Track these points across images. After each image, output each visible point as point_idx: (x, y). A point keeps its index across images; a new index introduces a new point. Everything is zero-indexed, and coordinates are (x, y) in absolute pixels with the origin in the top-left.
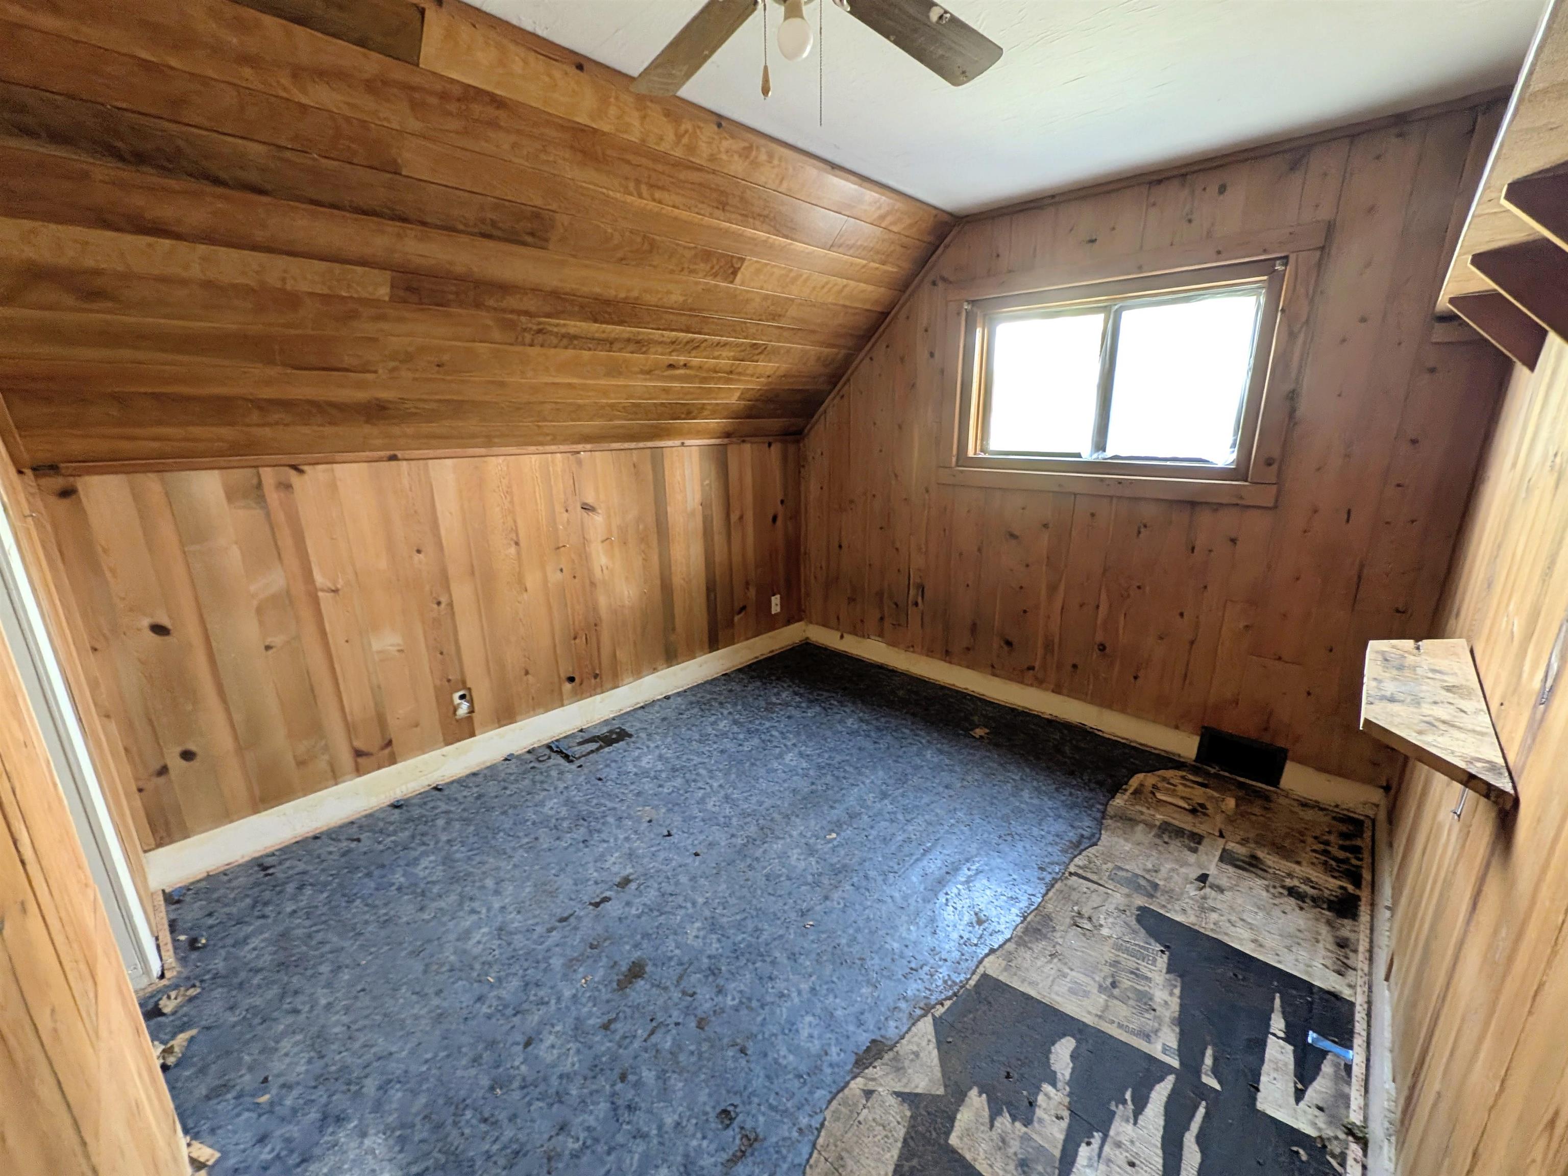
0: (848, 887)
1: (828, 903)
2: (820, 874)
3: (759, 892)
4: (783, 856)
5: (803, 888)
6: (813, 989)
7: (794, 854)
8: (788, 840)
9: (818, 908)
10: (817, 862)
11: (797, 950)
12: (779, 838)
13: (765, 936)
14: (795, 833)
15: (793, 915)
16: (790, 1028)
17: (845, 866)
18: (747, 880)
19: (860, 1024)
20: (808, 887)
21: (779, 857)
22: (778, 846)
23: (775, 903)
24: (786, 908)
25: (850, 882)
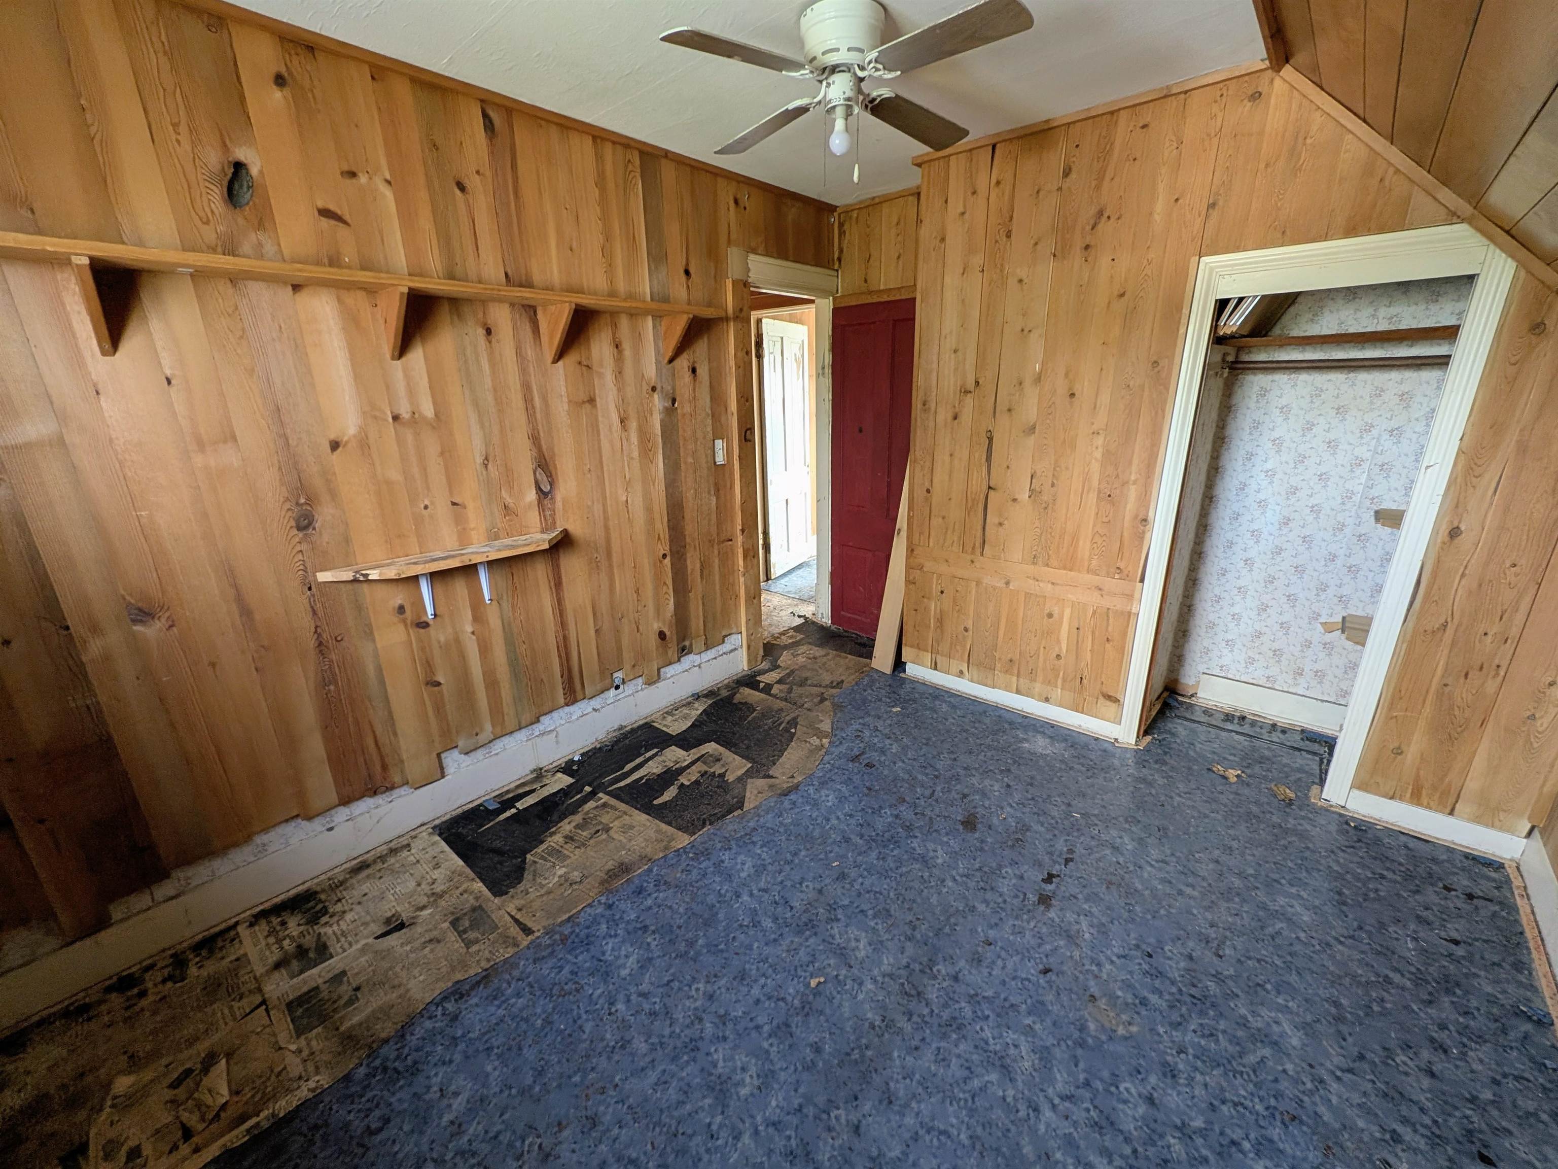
0: (796, 904)
1: (818, 886)
2: (830, 920)
3: (892, 895)
4: (877, 946)
5: (846, 902)
6: (828, 820)
7: (863, 950)
8: (876, 972)
9: (827, 881)
10: (833, 937)
11: (844, 845)
12: (891, 976)
13: (874, 855)
14: (869, 986)
15: (853, 873)
16: (842, 799)
17: (800, 933)
18: (910, 909)
19: (794, 803)
20: (841, 903)
21: (881, 942)
22: (887, 962)
23: (872, 885)
24: (860, 880)
25: (794, 911)
